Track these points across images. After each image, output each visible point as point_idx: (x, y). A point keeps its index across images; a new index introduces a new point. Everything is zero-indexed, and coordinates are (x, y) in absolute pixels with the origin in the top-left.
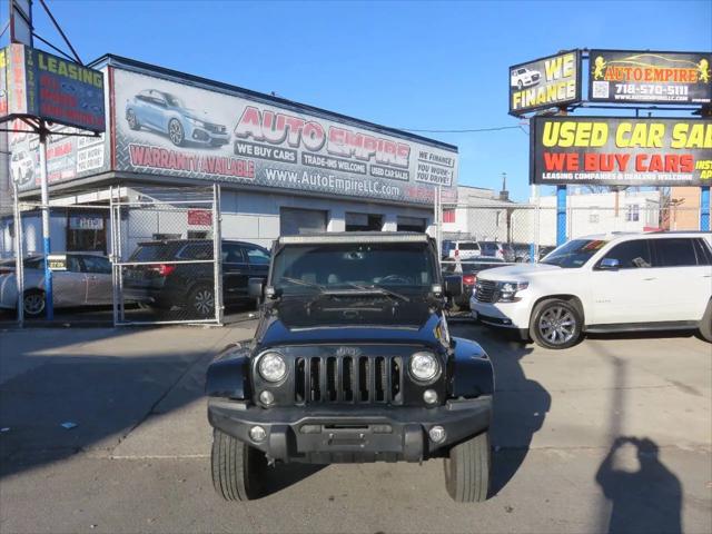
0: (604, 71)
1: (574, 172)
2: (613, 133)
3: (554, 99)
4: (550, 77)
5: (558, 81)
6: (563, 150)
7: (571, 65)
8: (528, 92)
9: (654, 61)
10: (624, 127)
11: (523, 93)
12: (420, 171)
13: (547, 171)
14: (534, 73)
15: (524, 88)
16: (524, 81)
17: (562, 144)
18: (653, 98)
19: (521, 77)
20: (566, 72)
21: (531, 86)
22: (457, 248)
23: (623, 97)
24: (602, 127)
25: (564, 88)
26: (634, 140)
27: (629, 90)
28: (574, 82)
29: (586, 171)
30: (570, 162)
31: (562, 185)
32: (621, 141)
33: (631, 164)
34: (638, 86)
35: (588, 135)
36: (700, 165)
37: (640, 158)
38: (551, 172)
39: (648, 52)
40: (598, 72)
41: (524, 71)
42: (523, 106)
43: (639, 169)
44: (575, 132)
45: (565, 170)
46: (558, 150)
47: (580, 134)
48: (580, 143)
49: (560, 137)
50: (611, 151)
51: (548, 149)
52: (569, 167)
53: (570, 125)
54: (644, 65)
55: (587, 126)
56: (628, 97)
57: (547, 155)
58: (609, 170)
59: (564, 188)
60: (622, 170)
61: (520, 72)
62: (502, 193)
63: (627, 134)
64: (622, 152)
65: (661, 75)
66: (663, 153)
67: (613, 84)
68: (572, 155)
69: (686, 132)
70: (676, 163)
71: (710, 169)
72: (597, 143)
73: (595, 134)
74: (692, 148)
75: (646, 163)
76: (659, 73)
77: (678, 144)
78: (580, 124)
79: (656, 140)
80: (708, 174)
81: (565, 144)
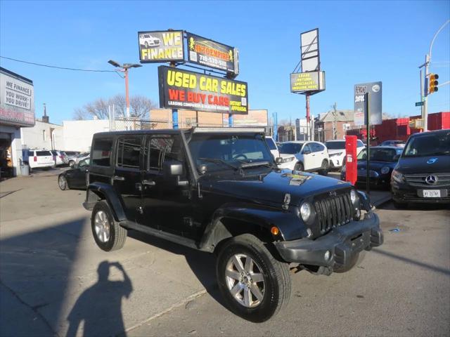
0: (194, 46)
1: (183, 102)
2: (198, 81)
3: (170, 57)
4: (166, 44)
5: (171, 46)
6: (177, 87)
7: (179, 39)
8: (152, 50)
9: (213, 46)
10: (203, 79)
11: (149, 50)
12: (8, 97)
13: (170, 100)
14: (156, 39)
15: (149, 47)
16: (149, 43)
17: (177, 85)
18: (214, 65)
19: (147, 39)
20: (176, 43)
21: (153, 47)
22: (35, 155)
23: (203, 62)
24: (193, 77)
25: (176, 52)
26: (207, 87)
27: (205, 59)
28: (181, 49)
29: (189, 102)
30: (181, 96)
31: (175, 109)
32: (202, 87)
33: (207, 100)
34: (208, 58)
35: (187, 81)
36: (232, 103)
37: (210, 97)
38: (173, 100)
39: (210, 40)
40: (192, 46)
41: (148, 37)
42: (149, 58)
43: (210, 103)
44: (182, 78)
45: (179, 100)
46: (175, 88)
47: (185, 81)
48: (185, 86)
49: (175, 81)
50: (197, 92)
51: (170, 87)
52: (181, 99)
53: (179, 74)
54: (210, 47)
55: (186, 76)
56: (205, 63)
57: (170, 90)
58: (197, 102)
59: (176, 111)
60: (203, 103)
61: (146, 37)
62: (43, 117)
63: (204, 83)
64: (203, 93)
65: (216, 54)
66: (218, 96)
67: (198, 54)
68: (182, 92)
69: (226, 86)
70: (223, 101)
71: (235, 106)
72: (192, 86)
73: (191, 81)
74: (228, 94)
75: (212, 100)
76: (216, 53)
77: (223, 91)
78: (184, 74)
79: (215, 88)
80: (233, 108)
81: (178, 85)
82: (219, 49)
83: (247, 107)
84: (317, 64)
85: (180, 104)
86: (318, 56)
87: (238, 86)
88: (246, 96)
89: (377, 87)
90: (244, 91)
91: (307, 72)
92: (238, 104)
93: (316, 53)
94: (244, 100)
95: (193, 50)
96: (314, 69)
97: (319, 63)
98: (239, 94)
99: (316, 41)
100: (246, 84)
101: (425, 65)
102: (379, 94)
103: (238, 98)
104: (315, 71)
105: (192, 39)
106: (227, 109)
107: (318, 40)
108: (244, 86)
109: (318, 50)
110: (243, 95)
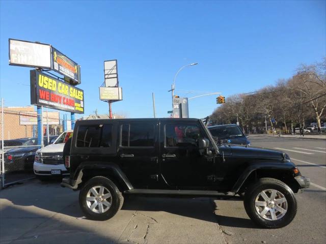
0: (56, 58)
1: (48, 101)
2: (57, 86)
9: (67, 61)
10: (60, 84)
13: (41, 99)
18: (67, 75)
24: (54, 82)
26: (62, 91)
27: (62, 69)
29: (52, 102)
30: (47, 96)
32: (60, 91)
33: (62, 101)
34: (64, 69)
35: (51, 85)
36: (76, 104)
37: (64, 98)
38: (42, 99)
39: (65, 56)
40: (55, 59)
43: (64, 103)
44: (48, 82)
45: (46, 99)
46: (43, 88)
47: (49, 84)
48: (50, 88)
49: (44, 84)
50: (57, 94)
51: (40, 88)
53: (46, 78)
54: (66, 62)
55: (50, 80)
56: (62, 72)
57: (40, 90)
58: (57, 102)
60: (60, 103)
63: (61, 88)
64: (60, 95)
65: (69, 68)
66: (69, 98)
67: (59, 65)
68: (48, 93)
69: (72, 91)
70: (71, 102)
71: (78, 107)
72: (54, 89)
73: (53, 85)
74: (74, 98)
75: (65, 101)
76: (68, 66)
77: (71, 95)
78: (49, 79)
79: (66, 92)
80: (77, 108)
81: (45, 87)
82: (69, 63)
83: (83, 108)
84: (116, 82)
85: (46, 102)
86: (117, 77)
87: (79, 92)
88: (83, 100)
89: (185, 100)
90: (82, 97)
91: (109, 87)
92: (79, 105)
93: (115, 76)
94: (82, 102)
95: (56, 62)
96: (114, 86)
97: (118, 82)
98: (79, 98)
99: (115, 68)
100: (83, 91)
101: (172, 90)
102: (187, 104)
103: (78, 101)
104: (115, 87)
105: (55, 53)
106: (73, 108)
107: (117, 68)
108: (82, 93)
109: (117, 74)
110: (81, 99)
